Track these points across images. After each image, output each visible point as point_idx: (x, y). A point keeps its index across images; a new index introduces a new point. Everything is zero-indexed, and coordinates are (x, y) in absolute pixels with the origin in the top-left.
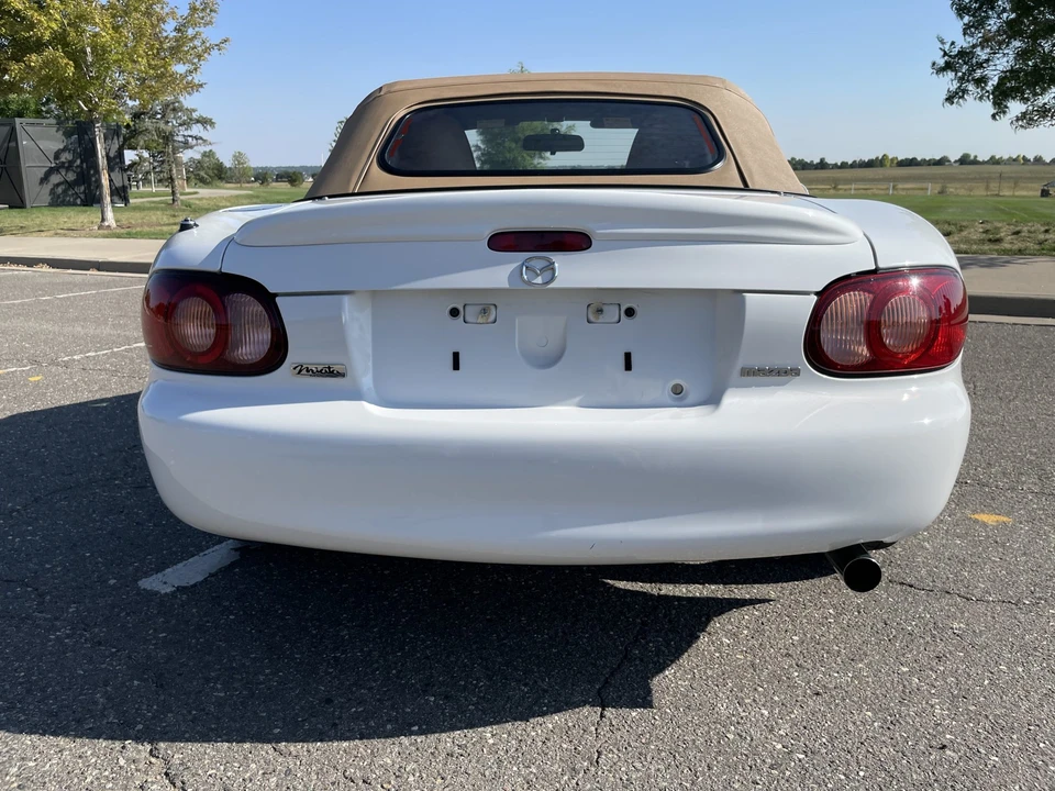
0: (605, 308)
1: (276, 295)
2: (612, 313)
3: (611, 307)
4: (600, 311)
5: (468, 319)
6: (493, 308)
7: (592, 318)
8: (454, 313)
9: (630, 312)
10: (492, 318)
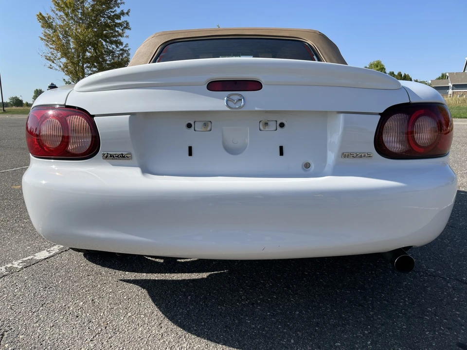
0: (269, 123)
1: (94, 116)
2: (272, 126)
3: (272, 122)
4: (266, 124)
5: (196, 129)
6: (210, 123)
7: (262, 128)
8: (189, 126)
9: (282, 125)
10: (209, 129)
